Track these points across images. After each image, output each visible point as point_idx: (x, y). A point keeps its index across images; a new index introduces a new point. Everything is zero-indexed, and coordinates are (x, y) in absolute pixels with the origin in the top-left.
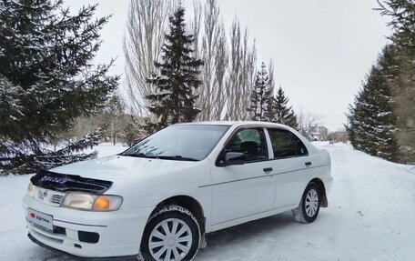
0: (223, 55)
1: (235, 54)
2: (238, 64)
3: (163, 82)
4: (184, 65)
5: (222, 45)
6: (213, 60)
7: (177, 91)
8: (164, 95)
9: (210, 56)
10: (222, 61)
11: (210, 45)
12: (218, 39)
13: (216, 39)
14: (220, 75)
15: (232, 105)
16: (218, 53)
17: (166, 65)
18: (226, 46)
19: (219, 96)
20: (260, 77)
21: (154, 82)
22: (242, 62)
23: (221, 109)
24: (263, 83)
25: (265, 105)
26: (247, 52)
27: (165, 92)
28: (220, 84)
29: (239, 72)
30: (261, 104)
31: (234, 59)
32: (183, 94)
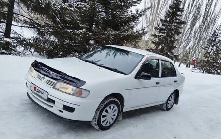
0: (198, 13)
1: (206, 13)
2: (206, 19)
3: (162, 29)
4: (175, 22)
5: (199, 8)
6: (191, 15)
7: (168, 35)
8: (161, 36)
9: (190, 13)
10: (196, 17)
11: (192, 6)
12: (198, 3)
13: (197, 3)
14: (193, 24)
15: (195, 43)
16: (196, 12)
17: (166, 21)
18: (201, 8)
19: (189, 36)
20: (217, 31)
21: (158, 29)
22: (209, 19)
23: (188, 44)
24: (217, 35)
25: (215, 48)
26: (215, 12)
27: (161, 34)
28: (192, 30)
29: (206, 24)
30: (212, 47)
31: (204, 16)
32: (170, 37)
